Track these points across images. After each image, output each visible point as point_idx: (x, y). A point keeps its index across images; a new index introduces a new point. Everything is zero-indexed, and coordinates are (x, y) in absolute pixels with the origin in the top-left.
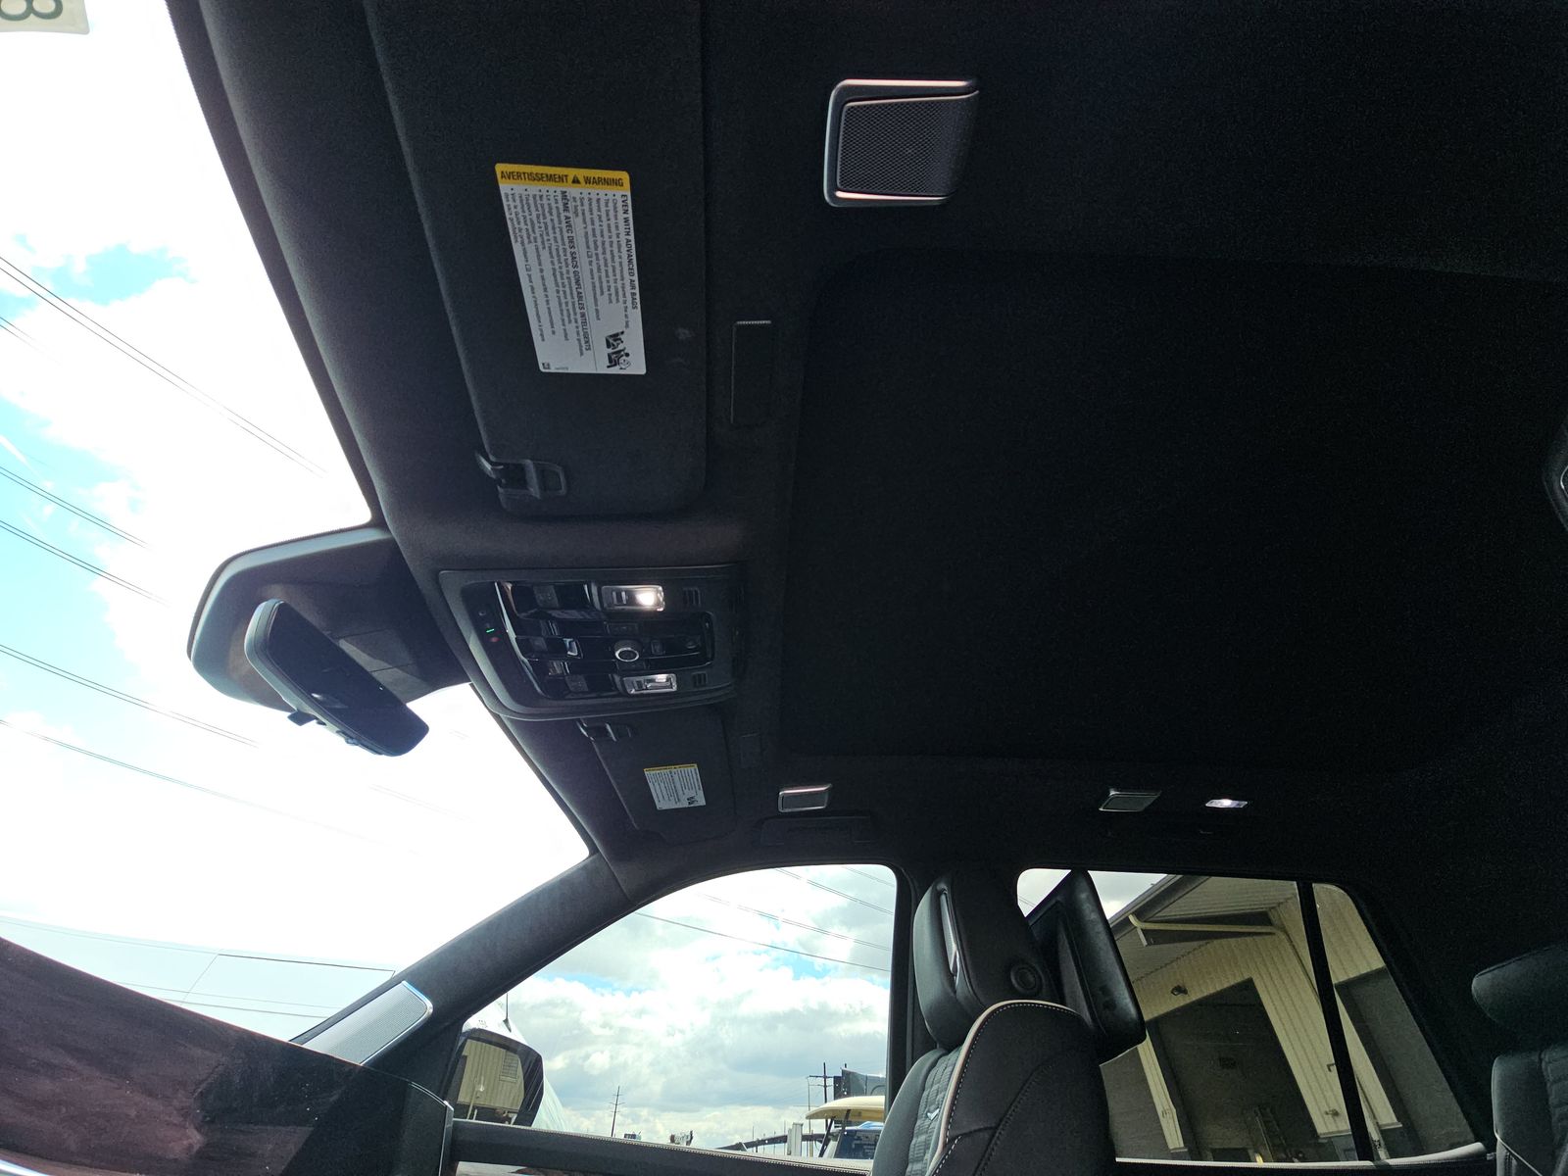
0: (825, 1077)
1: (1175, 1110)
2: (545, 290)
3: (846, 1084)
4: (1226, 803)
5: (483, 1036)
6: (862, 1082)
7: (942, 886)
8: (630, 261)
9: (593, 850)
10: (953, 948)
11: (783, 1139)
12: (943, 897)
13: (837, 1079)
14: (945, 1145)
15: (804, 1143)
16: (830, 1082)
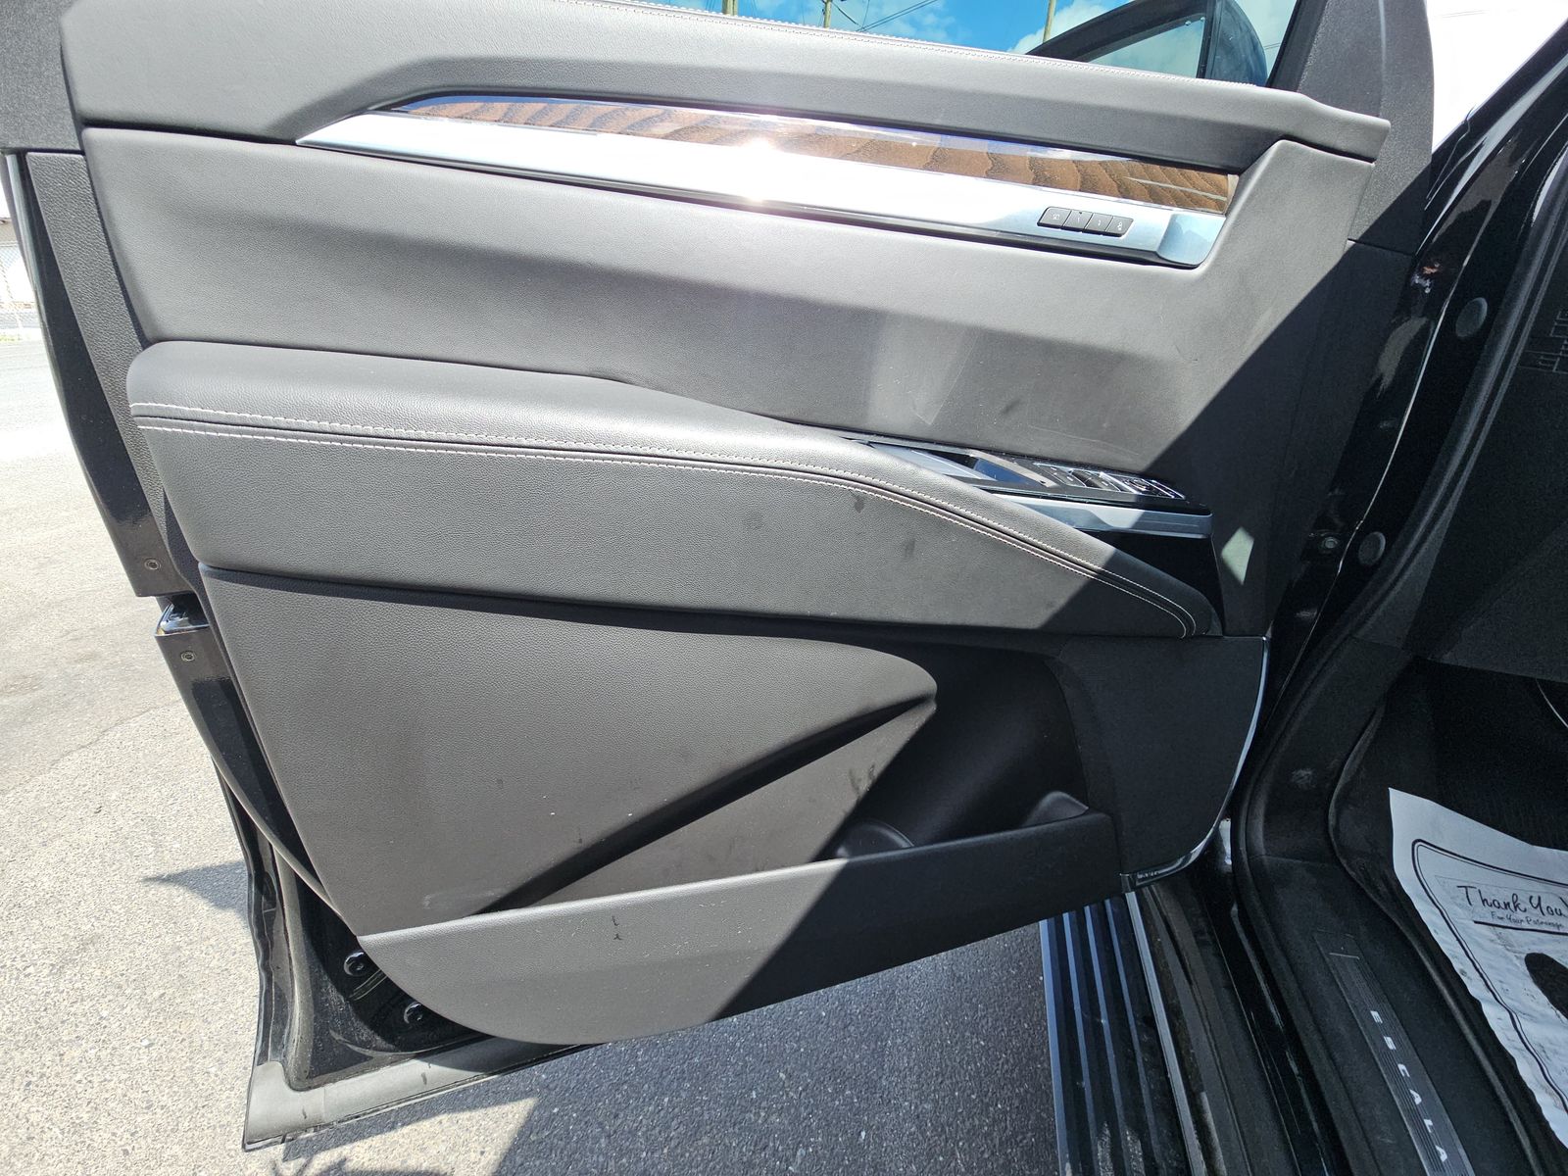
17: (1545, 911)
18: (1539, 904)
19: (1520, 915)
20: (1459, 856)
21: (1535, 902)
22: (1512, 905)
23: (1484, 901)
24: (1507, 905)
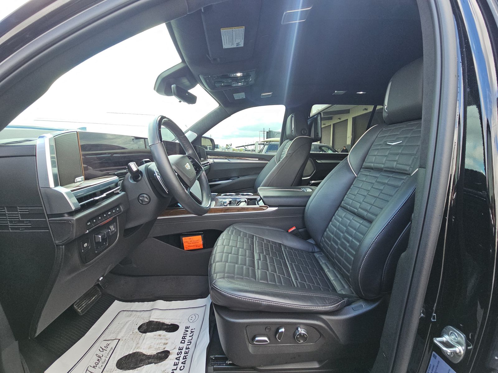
0: (264, 131)
1: (351, 137)
2: (226, 40)
3: (269, 134)
4: (361, 93)
5: (205, 138)
6: (274, 133)
7: (293, 115)
8: (243, 35)
9: (220, 105)
10: (293, 126)
11: (254, 144)
12: (293, 118)
13: (267, 132)
14: (286, 155)
15: (259, 145)
16: (266, 132)
17: (105, 349)
18: (103, 349)
19: (103, 358)
20: (76, 364)
21: (101, 350)
22: (99, 359)
23: (94, 367)
24: (98, 360)
